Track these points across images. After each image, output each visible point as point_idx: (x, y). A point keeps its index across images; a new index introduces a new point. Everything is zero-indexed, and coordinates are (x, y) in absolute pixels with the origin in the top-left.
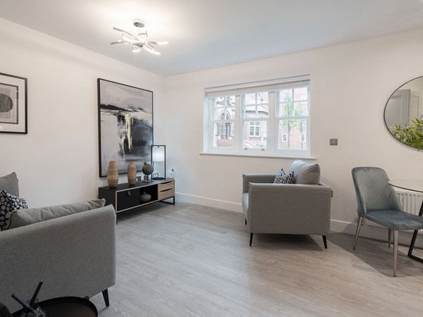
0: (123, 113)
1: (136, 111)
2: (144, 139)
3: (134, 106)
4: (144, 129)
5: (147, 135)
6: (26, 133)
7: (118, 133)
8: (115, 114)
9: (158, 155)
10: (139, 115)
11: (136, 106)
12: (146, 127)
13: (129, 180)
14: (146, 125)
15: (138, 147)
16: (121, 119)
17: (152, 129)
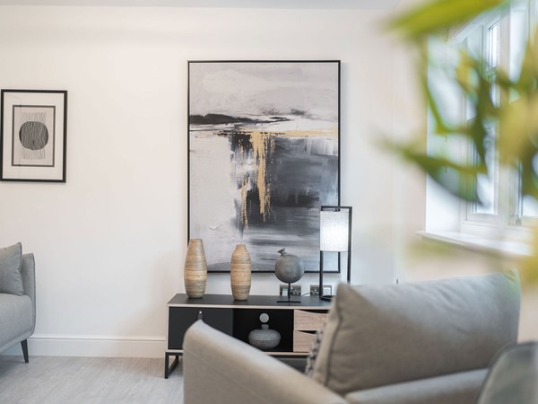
0: (246, 129)
1: (282, 120)
2: (308, 189)
3: (278, 108)
4: (308, 163)
5: (317, 179)
6: (64, 181)
7: (233, 175)
8: (224, 134)
9: (332, 233)
10: (292, 129)
11: (283, 107)
12: (314, 159)
13: (234, 288)
14: (314, 153)
15: (287, 211)
16: (241, 142)
17: (336, 163)
